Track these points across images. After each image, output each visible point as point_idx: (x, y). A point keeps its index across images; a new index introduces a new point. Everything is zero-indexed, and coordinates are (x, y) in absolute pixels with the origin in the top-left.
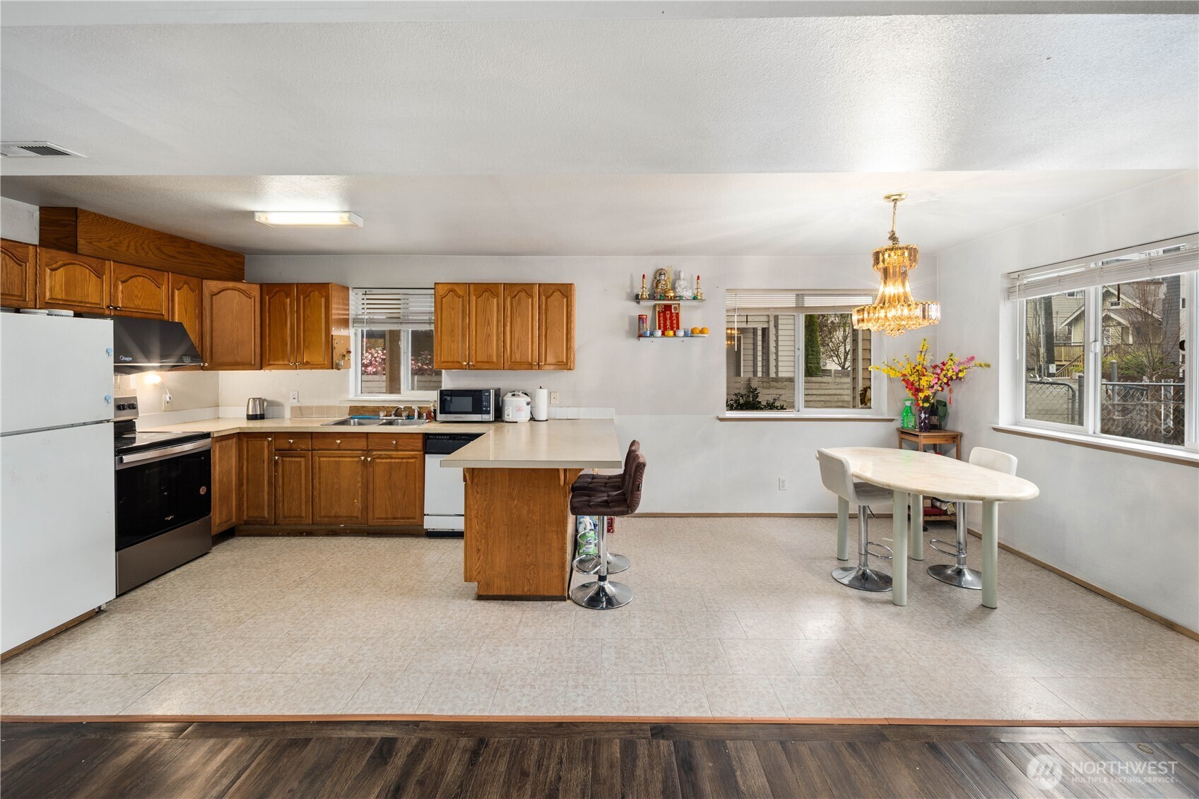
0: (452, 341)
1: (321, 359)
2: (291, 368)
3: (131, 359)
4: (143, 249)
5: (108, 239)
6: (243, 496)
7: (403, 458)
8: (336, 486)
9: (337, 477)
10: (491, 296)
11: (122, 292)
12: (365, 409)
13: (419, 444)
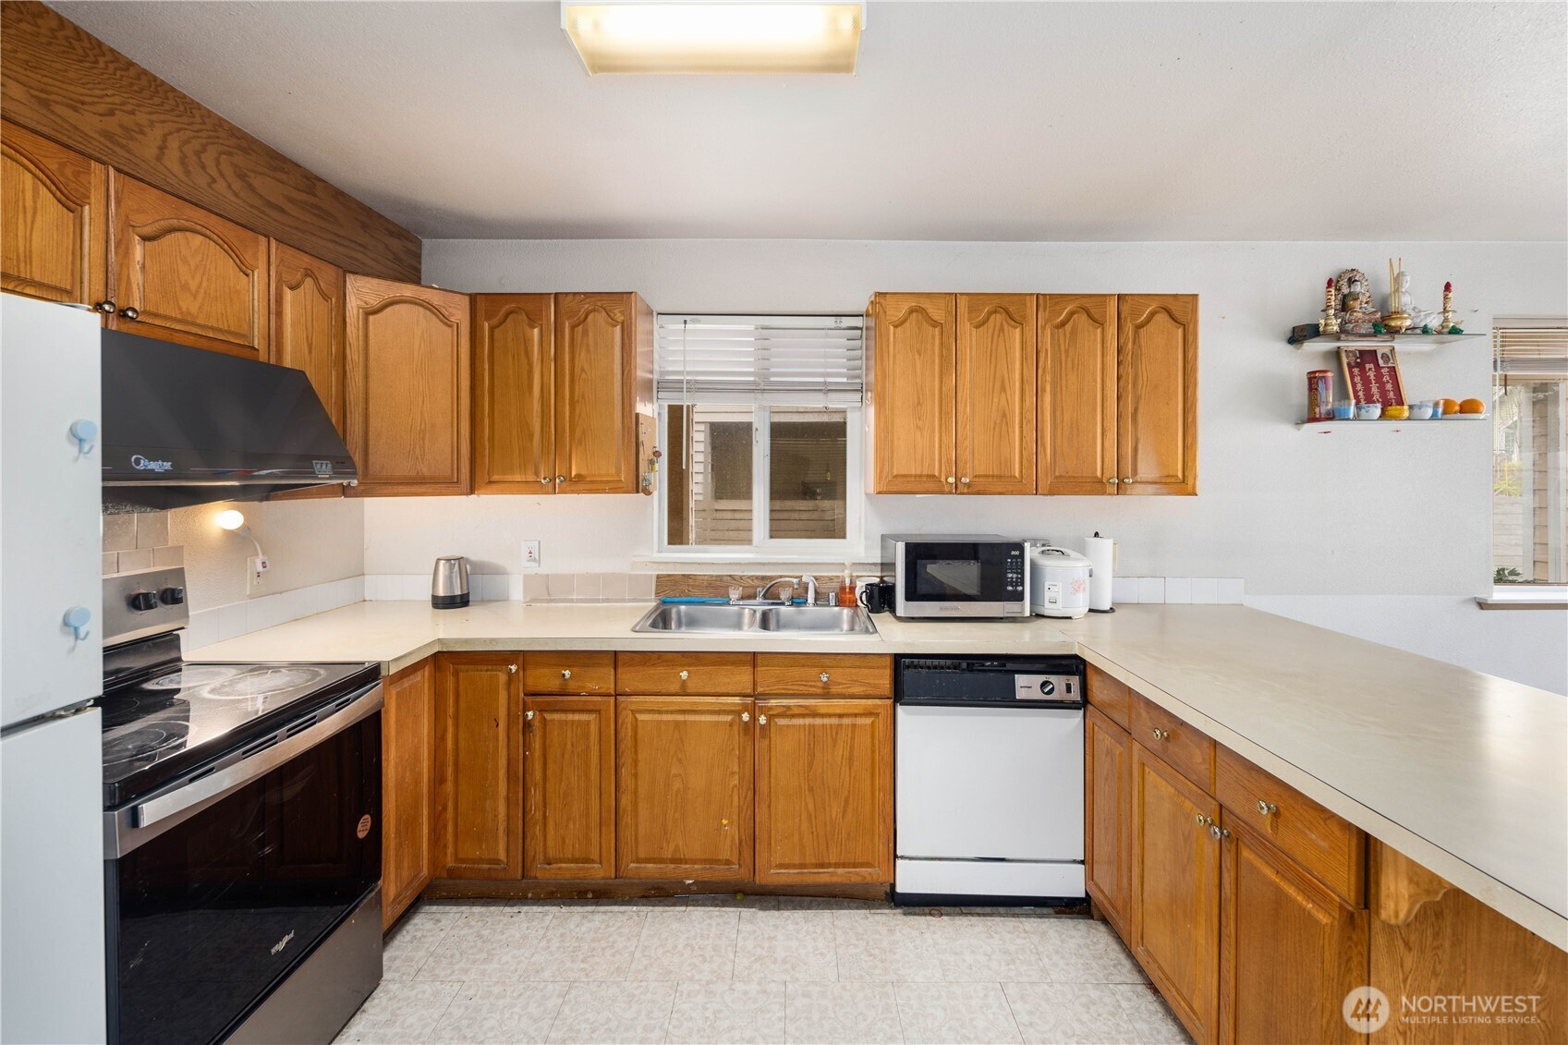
0: (918, 427)
1: (613, 471)
2: (541, 491)
3: (168, 465)
4: (203, 167)
5: (102, 108)
6: (445, 808)
7: (841, 716)
8: (677, 785)
9: (680, 761)
10: (1009, 324)
11: (143, 267)
12: (691, 582)
13: (884, 681)
